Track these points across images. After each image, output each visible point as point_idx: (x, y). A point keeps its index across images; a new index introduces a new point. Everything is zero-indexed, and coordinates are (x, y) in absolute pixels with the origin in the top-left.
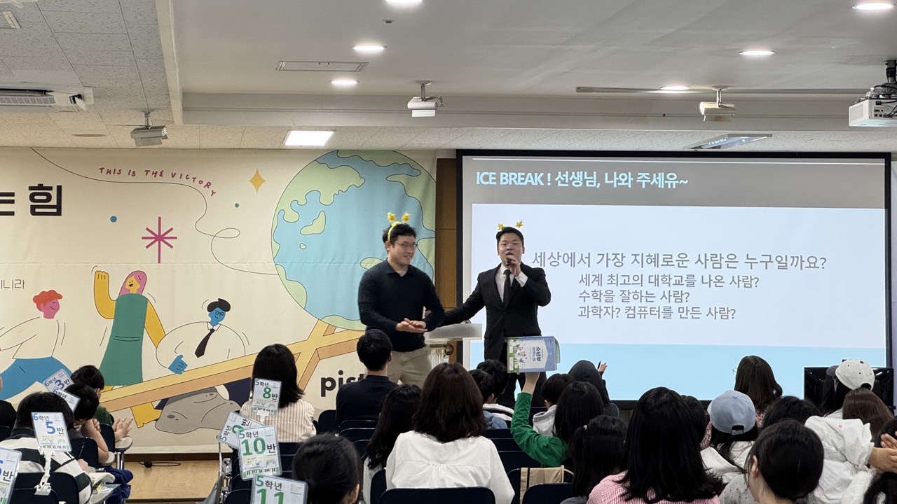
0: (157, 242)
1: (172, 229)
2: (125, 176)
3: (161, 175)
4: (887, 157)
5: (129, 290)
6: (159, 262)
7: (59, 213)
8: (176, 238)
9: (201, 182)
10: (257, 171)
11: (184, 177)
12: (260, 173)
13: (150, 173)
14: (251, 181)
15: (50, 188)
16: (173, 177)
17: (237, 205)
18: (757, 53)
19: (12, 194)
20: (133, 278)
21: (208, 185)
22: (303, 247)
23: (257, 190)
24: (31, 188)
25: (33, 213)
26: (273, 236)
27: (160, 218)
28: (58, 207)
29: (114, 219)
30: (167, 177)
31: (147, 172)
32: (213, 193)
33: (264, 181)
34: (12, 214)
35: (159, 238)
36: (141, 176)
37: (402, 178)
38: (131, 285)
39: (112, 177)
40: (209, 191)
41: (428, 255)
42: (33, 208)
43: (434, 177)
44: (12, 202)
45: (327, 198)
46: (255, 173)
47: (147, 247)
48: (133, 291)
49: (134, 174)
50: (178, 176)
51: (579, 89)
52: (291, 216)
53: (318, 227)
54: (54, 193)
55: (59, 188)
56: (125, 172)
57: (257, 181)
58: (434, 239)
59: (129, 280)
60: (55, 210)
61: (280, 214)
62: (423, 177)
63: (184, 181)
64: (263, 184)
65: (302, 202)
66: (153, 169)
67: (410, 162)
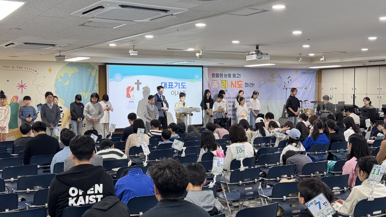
0: (21, 88)
1: (25, 84)
2: (11, 68)
3: (22, 68)
4: (202, 67)
5: (13, 101)
6: (22, 93)
8: (27, 86)
9: (34, 70)
10: (50, 68)
11: (29, 69)
13: (18, 68)
14: (49, 70)
16: (25, 68)
17: (44, 77)
18: (235, 42)
20: (14, 98)
21: (36, 71)
22: (63, 89)
23: (50, 73)
26: (55, 86)
27: (22, 81)
29: (8, 81)
30: (24, 69)
31: (18, 67)
32: (37, 73)
33: (52, 70)
35: (22, 86)
36: (16, 68)
37: (90, 70)
38: (14, 100)
39: (7, 68)
40: (36, 73)
41: (97, 91)
43: (98, 70)
45: (70, 76)
46: (49, 68)
47: (18, 89)
48: (15, 101)
49: (14, 68)
50: (27, 68)
51: (168, 49)
52: (60, 80)
53: (67, 83)
56: (11, 67)
57: (50, 70)
58: (98, 87)
59: (13, 98)
61: (57, 79)
62: (95, 70)
63: (28, 70)
64: (52, 71)
65: (63, 76)
66: (19, 66)
67: (92, 66)
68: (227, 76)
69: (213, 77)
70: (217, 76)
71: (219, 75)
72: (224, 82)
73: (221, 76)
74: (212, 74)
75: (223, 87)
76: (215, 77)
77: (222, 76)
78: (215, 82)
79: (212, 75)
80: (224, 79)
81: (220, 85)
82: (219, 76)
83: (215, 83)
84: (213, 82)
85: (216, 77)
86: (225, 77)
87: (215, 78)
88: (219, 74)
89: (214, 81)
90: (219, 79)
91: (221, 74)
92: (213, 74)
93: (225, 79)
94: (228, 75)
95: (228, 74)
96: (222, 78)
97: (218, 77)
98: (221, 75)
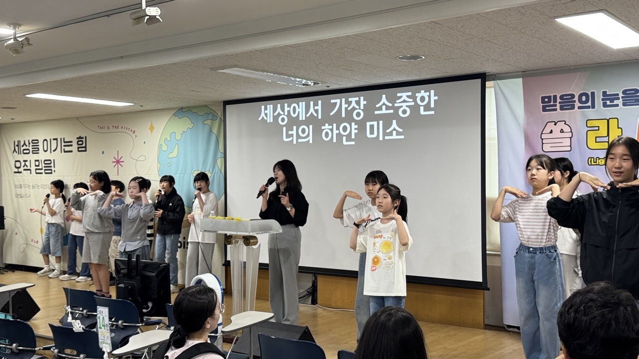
0: (117, 164)
1: (122, 157)
2: (106, 130)
4: (483, 77)
6: (119, 175)
7: (85, 151)
8: (123, 162)
9: (131, 131)
11: (125, 128)
12: (153, 124)
14: (150, 128)
15: (83, 138)
16: (122, 128)
17: (145, 143)
19: (71, 142)
21: (134, 132)
22: (169, 165)
23: (152, 131)
24: (77, 138)
25: (79, 151)
26: (158, 159)
27: (118, 151)
28: (85, 147)
29: (103, 153)
30: (119, 128)
31: (113, 126)
32: (136, 136)
33: (154, 128)
34: (71, 151)
35: (118, 162)
36: (111, 129)
37: (209, 122)
39: (102, 131)
40: (134, 135)
41: (221, 168)
42: (78, 148)
43: (223, 119)
44: (71, 145)
45: (178, 136)
46: (151, 123)
47: (114, 167)
49: (109, 128)
52: (165, 148)
53: (174, 154)
54: (84, 140)
55: (86, 137)
56: (106, 128)
57: (152, 128)
58: (224, 159)
60: (84, 149)
61: (160, 146)
62: (219, 119)
63: (126, 131)
64: (154, 130)
65: (169, 139)
66: (115, 125)
67: (212, 112)
68: (616, 102)
69: (544, 110)
70: (567, 103)
71: (576, 99)
72: (603, 125)
73: (587, 101)
74: (543, 98)
75: (592, 144)
76: (558, 105)
77: (589, 104)
78: (557, 129)
79: (543, 102)
80: (600, 111)
81: (579, 140)
82: (577, 104)
83: (557, 133)
84: (547, 130)
85: (562, 108)
86: (605, 105)
87: (558, 114)
88: (573, 96)
89: (551, 126)
90: (576, 116)
91: (586, 95)
92: (549, 97)
93: (609, 112)
94: (621, 95)
95: (624, 92)
96: (591, 109)
97: (573, 107)
98: (584, 98)
